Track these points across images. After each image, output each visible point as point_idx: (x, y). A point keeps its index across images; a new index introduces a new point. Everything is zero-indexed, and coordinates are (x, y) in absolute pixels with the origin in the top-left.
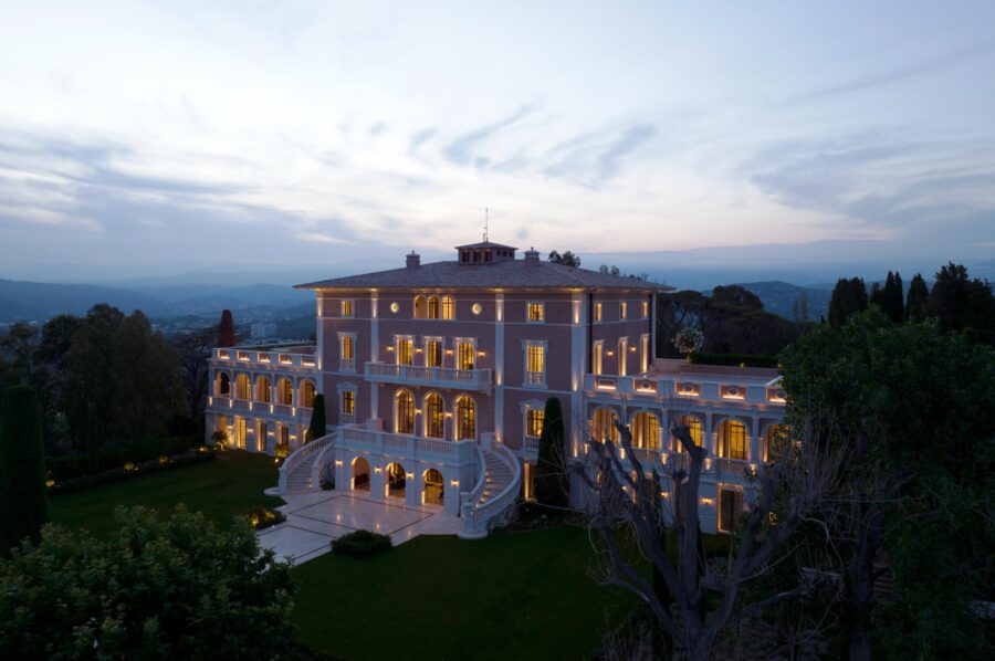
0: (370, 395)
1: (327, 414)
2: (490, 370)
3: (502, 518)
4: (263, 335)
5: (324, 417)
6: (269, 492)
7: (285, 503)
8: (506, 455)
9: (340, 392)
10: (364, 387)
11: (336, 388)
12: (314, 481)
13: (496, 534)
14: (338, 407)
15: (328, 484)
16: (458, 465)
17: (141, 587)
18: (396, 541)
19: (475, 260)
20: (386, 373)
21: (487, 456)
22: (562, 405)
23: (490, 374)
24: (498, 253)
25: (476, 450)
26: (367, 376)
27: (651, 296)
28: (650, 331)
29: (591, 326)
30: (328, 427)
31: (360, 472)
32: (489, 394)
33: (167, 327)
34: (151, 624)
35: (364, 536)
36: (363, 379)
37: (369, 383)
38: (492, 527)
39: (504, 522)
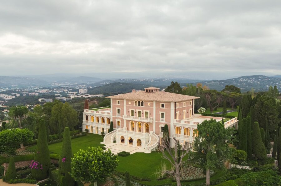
0: (124, 122)
1: (114, 126)
2: (152, 118)
3: (154, 149)
4: (83, 93)
5: (113, 127)
6: (101, 143)
7: (105, 146)
8: (156, 136)
9: (117, 121)
10: (123, 120)
11: (116, 120)
12: (112, 141)
13: (153, 152)
14: (116, 124)
15: (115, 142)
16: (145, 138)
17: (98, 157)
18: (131, 153)
19: (149, 91)
20: (128, 118)
21: (151, 136)
22: (168, 126)
23: (152, 119)
24: (155, 90)
25: (149, 135)
26: (123, 118)
27: (193, 100)
28: (193, 107)
29: (175, 109)
30: (114, 129)
31: (122, 139)
32: (152, 123)
33: (51, 90)
34: (101, 162)
35: (124, 152)
36: (122, 118)
37: (124, 120)
38: (152, 151)
39: (155, 150)
